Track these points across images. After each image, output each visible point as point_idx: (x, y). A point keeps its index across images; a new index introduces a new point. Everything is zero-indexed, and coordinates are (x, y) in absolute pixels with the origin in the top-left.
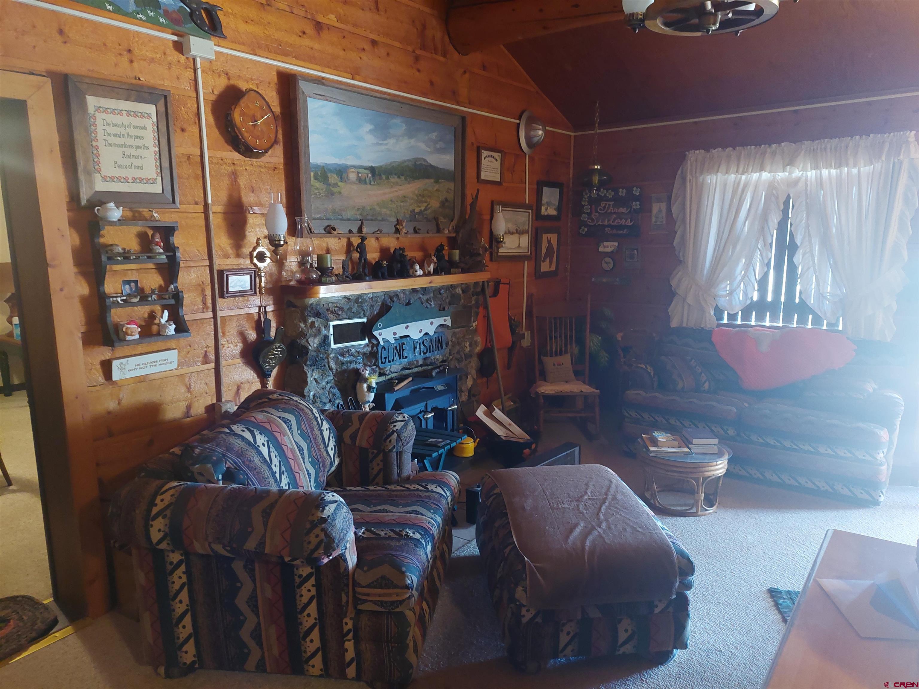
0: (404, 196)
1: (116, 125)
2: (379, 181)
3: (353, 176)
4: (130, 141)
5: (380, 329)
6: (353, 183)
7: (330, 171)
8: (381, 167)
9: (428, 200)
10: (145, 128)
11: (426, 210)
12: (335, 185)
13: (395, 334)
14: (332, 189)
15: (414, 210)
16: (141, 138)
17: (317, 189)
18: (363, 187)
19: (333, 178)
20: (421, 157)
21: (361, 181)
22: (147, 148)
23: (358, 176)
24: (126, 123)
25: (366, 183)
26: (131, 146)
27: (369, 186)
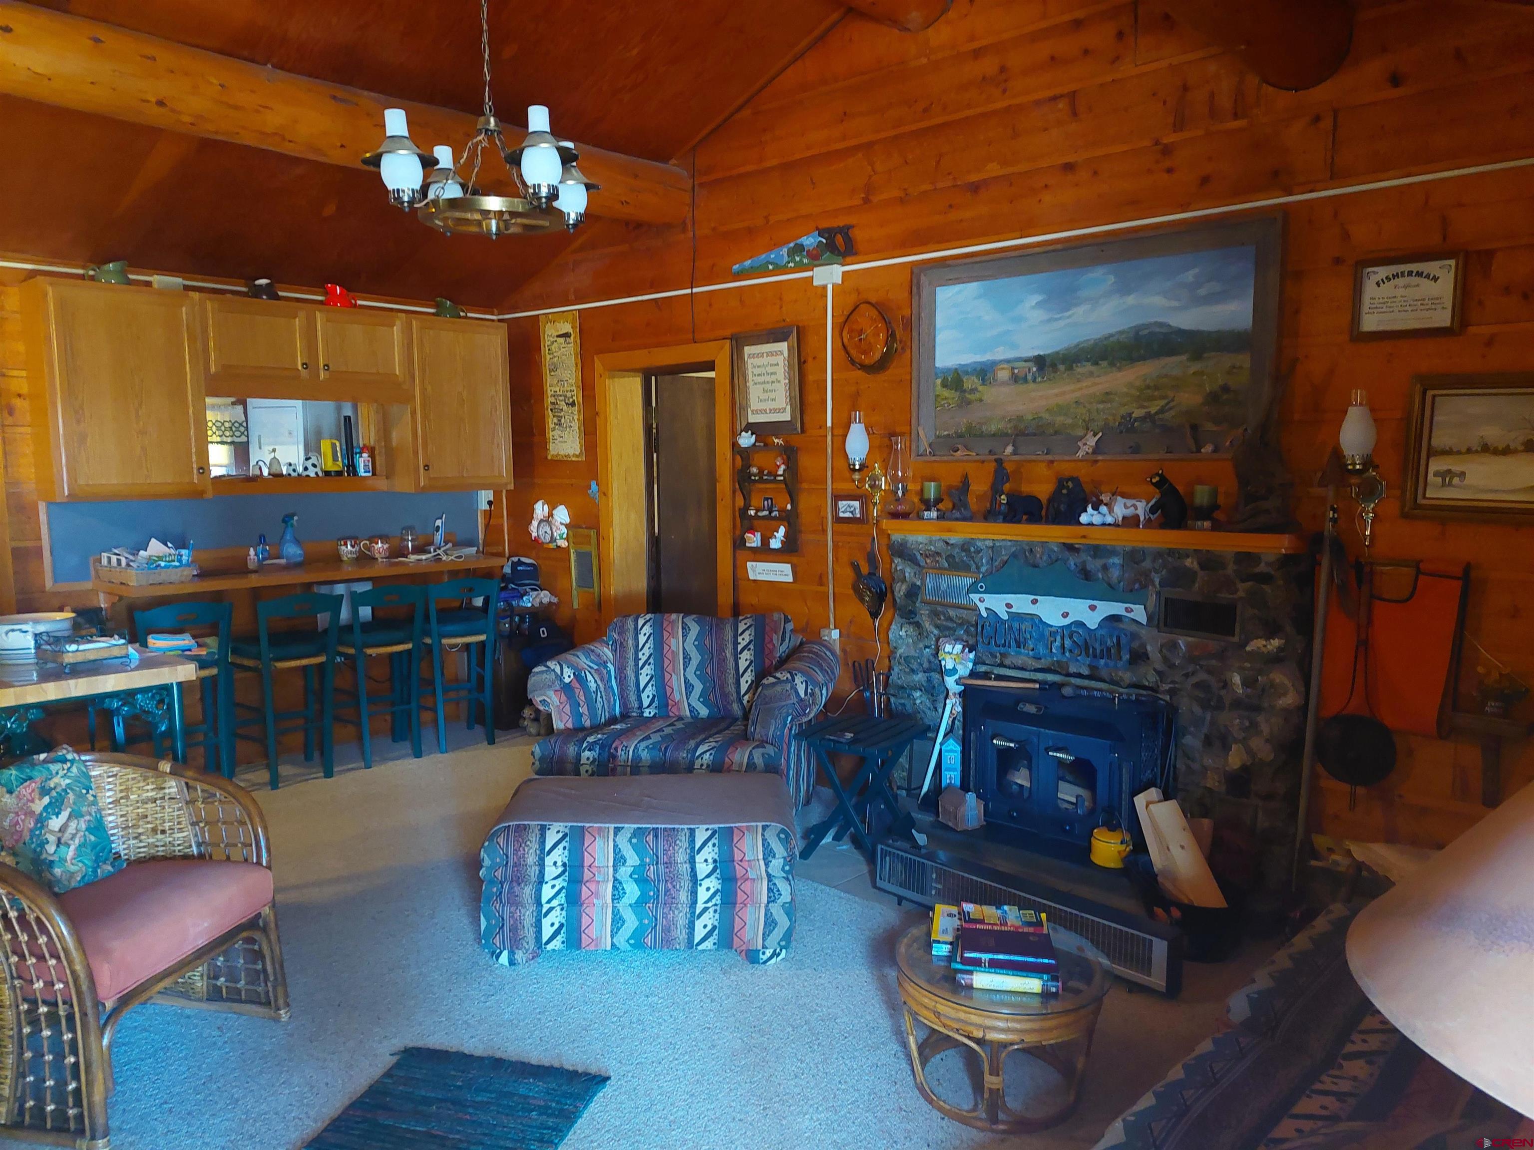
0: (1107, 393)
1: (759, 367)
2: (1052, 375)
3: (1003, 375)
4: (768, 378)
5: (981, 593)
6: (1003, 384)
7: (967, 373)
8: (1057, 353)
9: (1171, 394)
10: (777, 364)
11: (1162, 411)
12: (974, 390)
13: (1009, 606)
14: (968, 396)
15: (1130, 415)
16: (775, 373)
17: (946, 398)
18: (1021, 387)
19: (970, 382)
20: (1153, 320)
21: (1016, 379)
22: (779, 382)
23: (1013, 373)
24: (766, 363)
25: (1025, 380)
26: (768, 382)
27: (1032, 386)
